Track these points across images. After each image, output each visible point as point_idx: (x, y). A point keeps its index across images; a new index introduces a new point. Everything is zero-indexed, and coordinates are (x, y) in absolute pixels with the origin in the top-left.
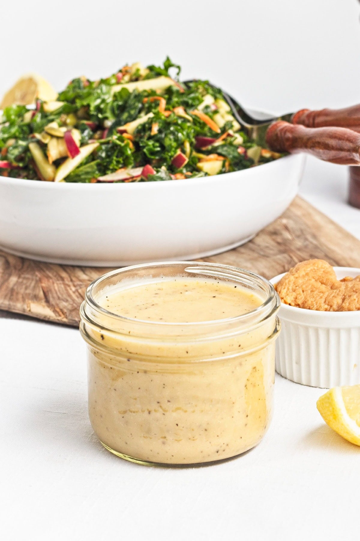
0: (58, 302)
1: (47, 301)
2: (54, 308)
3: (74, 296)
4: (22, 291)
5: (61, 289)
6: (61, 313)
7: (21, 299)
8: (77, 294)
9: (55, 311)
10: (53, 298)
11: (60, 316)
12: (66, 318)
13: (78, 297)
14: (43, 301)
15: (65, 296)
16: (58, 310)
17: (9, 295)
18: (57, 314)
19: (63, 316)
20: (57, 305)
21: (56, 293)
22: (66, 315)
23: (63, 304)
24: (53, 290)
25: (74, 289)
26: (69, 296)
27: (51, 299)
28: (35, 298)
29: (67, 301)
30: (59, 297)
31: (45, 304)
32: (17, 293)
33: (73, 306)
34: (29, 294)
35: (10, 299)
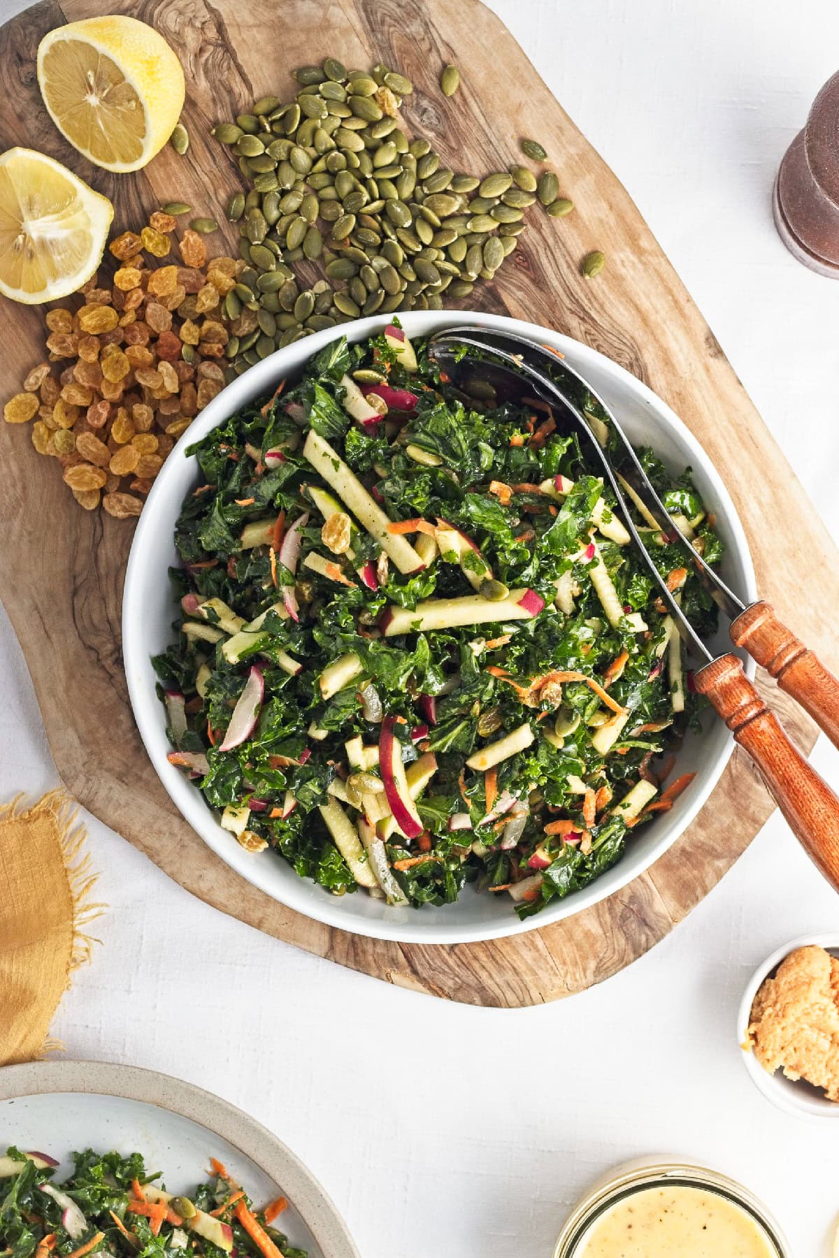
0: (431, 973)
1: (415, 972)
2: (429, 985)
3: (451, 962)
4: (370, 947)
6: (441, 993)
7: (373, 964)
8: (454, 957)
9: (431, 989)
10: (422, 965)
11: (441, 997)
13: (458, 966)
14: (408, 970)
15: (439, 963)
16: (434, 987)
17: (352, 954)
18: (436, 995)
19: (445, 997)
20: (432, 979)
21: (424, 956)
22: (451, 997)
23: (440, 978)
26: (446, 963)
27: (419, 968)
28: (394, 962)
29: (444, 972)
30: (429, 963)
31: (414, 977)
32: (364, 952)
33: (456, 983)
34: (384, 955)
35: (355, 960)
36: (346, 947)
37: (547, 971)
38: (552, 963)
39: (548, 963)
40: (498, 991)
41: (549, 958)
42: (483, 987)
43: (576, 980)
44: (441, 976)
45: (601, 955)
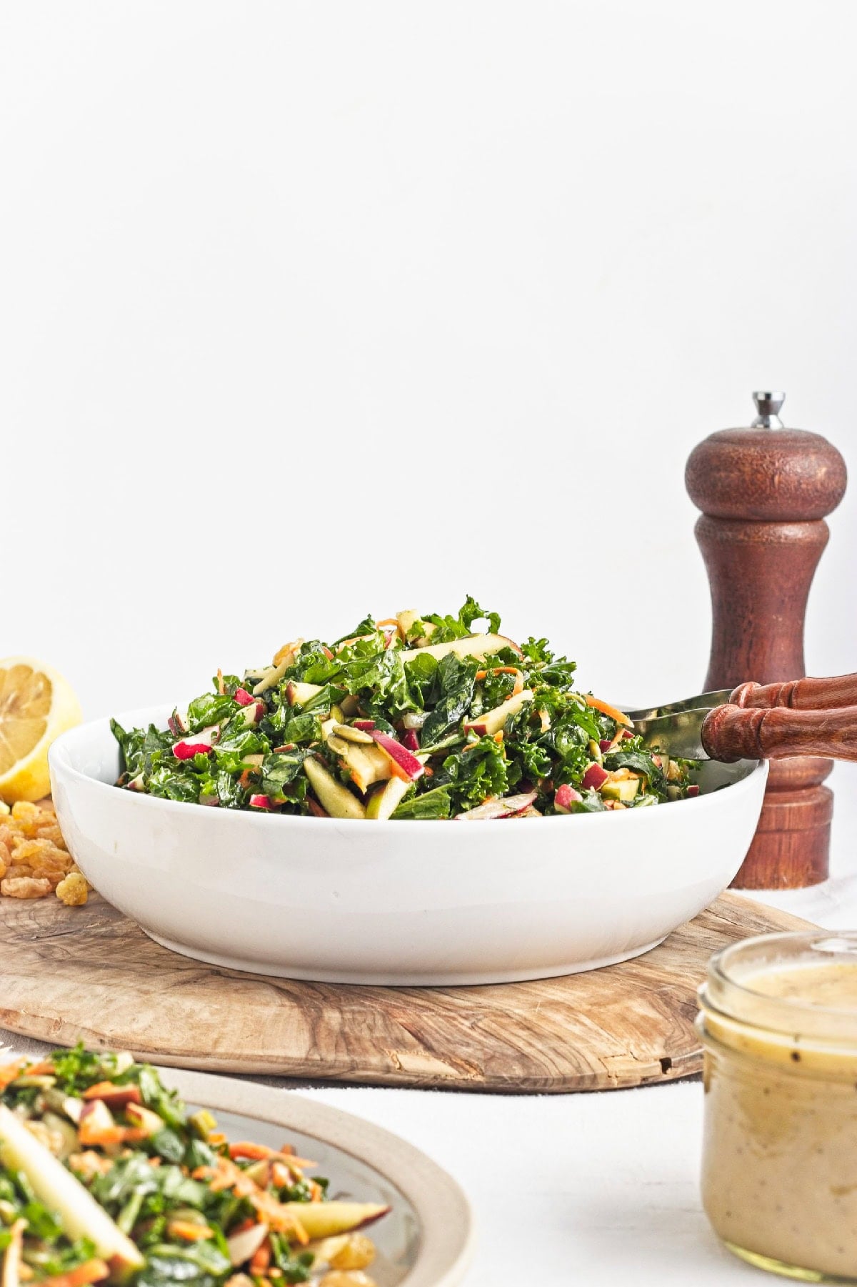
0: (451, 1047)
1: (428, 1048)
2: (450, 1059)
3: (474, 1034)
4: (366, 1034)
5: (440, 1025)
6: (467, 1067)
7: (372, 1050)
9: (453, 1064)
10: (437, 1041)
11: (468, 1072)
12: (483, 1075)
13: (485, 1037)
14: (421, 1048)
15: (458, 1036)
16: (459, 1062)
17: (343, 1044)
18: (461, 1070)
19: (474, 1072)
20: (453, 1053)
21: (438, 1032)
22: (481, 1070)
23: (464, 1051)
24: (426, 1027)
25: (467, 1023)
26: (468, 1035)
27: (435, 1044)
28: (400, 1044)
29: (467, 1044)
30: (447, 1039)
31: (427, 1054)
32: (358, 1039)
33: (485, 1054)
34: (384, 1039)
35: (348, 1050)
36: (334, 1039)
37: (602, 1041)
38: (606, 1035)
39: (601, 1035)
40: (543, 1058)
41: (601, 1031)
42: (523, 1054)
43: (643, 1051)
44: (464, 1049)
45: (668, 1034)
